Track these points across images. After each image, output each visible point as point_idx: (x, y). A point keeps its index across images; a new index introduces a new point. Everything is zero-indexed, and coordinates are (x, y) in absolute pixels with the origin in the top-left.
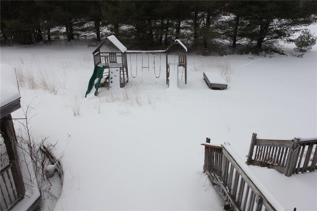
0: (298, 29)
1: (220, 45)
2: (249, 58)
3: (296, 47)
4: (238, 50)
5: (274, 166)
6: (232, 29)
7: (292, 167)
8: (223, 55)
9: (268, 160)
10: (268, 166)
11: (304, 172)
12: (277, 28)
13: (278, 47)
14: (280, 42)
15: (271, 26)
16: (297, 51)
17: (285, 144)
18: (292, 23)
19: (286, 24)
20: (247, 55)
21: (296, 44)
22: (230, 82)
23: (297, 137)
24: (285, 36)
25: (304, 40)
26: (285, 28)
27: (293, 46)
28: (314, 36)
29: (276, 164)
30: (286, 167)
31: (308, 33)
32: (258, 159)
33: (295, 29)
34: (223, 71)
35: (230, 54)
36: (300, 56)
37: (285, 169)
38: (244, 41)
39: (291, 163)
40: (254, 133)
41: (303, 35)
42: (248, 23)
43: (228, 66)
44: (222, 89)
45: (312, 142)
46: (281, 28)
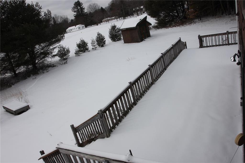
0: (55, 47)
1: (3, 79)
2: (33, 79)
3: (60, 59)
4: (22, 77)
5: (97, 137)
6: (7, 64)
7: (107, 130)
8: (11, 86)
9: (91, 136)
10: (94, 140)
11: (115, 128)
12: (41, 51)
13: (48, 63)
14: (48, 59)
15: (36, 51)
16: (62, 60)
17: (95, 119)
18: (49, 44)
19: (45, 46)
20: (29, 78)
21: (59, 56)
22: (29, 102)
23: (99, 110)
24: (49, 54)
25: (62, 52)
26: (46, 49)
27: (57, 58)
28: (67, 47)
29: (98, 135)
30: (104, 132)
31: (62, 47)
32: (84, 140)
33: (53, 47)
34: (18, 97)
35: (16, 82)
36: (66, 63)
37: (105, 134)
38: (22, 69)
39: (105, 128)
40: (71, 125)
41: (60, 49)
42: (18, 55)
43: (20, 91)
44: (26, 110)
45: (109, 107)
46: (43, 50)
